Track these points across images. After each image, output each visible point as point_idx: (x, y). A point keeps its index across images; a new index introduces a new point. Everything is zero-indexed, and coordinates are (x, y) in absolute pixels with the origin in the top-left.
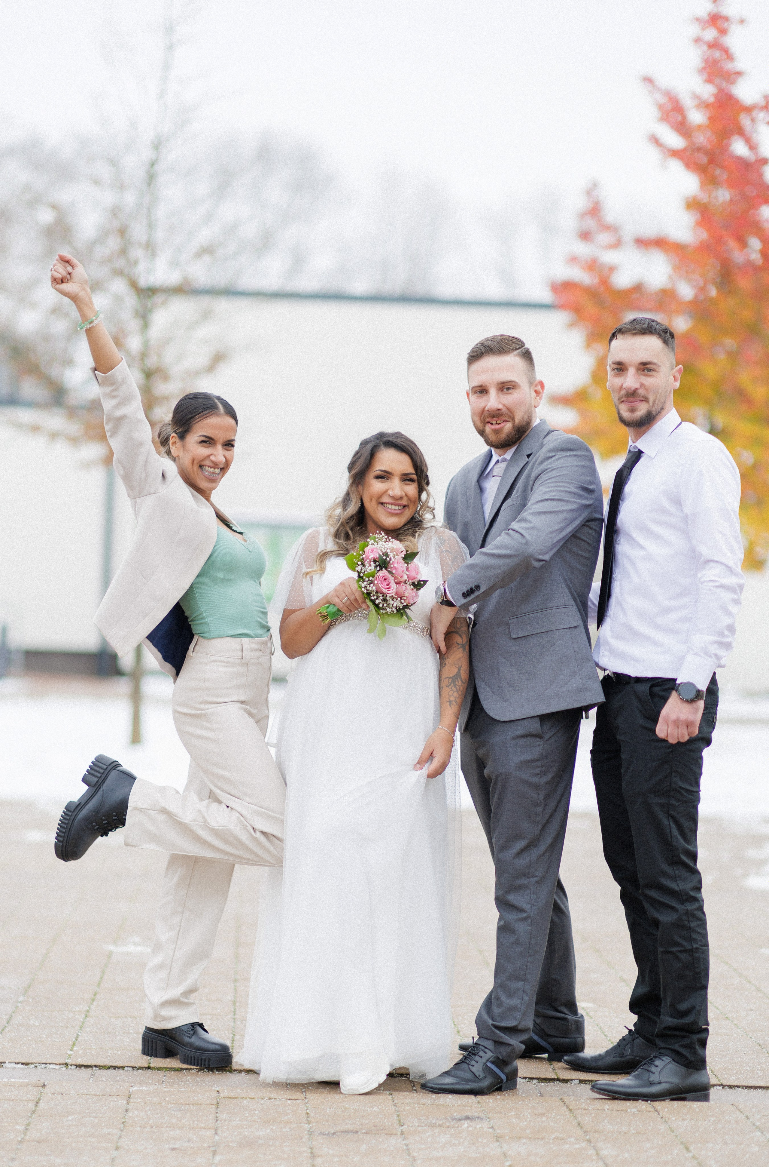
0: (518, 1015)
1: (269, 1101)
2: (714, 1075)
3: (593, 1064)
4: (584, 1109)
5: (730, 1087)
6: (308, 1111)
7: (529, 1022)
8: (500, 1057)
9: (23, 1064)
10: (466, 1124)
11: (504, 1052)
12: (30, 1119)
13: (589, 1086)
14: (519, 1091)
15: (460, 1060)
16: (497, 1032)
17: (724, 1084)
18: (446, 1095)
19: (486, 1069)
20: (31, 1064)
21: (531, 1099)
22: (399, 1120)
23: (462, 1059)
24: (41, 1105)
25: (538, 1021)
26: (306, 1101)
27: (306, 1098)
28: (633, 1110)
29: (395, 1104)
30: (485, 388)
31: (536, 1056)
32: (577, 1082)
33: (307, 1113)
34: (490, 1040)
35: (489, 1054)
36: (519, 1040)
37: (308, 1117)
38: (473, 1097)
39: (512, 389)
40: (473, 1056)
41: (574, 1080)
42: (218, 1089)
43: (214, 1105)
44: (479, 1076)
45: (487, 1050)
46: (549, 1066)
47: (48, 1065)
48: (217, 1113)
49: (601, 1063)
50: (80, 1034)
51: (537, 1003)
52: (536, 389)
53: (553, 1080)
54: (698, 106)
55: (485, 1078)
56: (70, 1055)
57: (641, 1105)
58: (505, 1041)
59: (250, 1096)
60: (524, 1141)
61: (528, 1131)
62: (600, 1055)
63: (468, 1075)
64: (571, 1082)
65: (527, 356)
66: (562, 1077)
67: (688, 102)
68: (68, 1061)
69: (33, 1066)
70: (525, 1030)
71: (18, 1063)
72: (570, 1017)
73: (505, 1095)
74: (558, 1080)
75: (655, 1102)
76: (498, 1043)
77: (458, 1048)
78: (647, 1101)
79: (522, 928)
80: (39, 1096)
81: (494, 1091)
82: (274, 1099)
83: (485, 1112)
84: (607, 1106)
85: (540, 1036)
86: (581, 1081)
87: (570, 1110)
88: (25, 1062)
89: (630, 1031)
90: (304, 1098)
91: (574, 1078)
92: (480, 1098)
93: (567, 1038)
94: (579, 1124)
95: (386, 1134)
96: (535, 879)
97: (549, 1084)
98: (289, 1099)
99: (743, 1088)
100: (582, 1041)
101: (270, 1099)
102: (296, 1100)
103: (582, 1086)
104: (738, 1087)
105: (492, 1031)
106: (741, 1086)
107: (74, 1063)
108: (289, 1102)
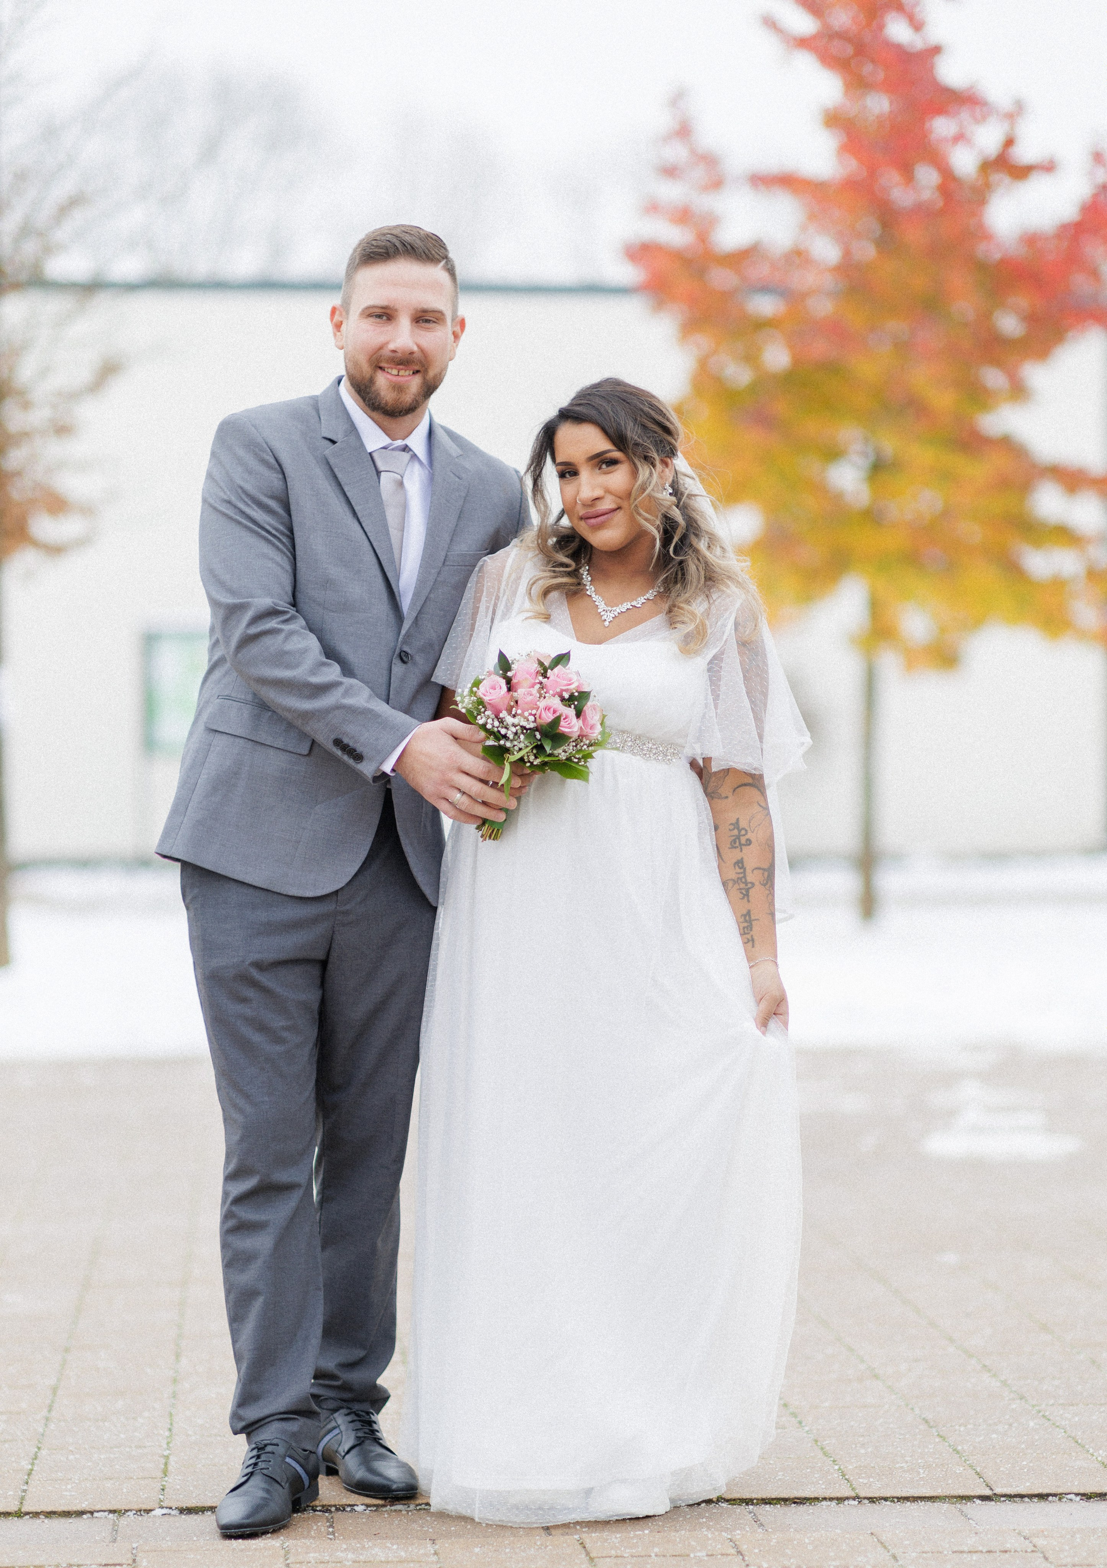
2: (846, 1479)
4: (617, 1557)
5: (872, 1500)
17: (862, 1495)
30: (390, 311)
39: (435, 322)
99: (892, 1501)
104: (886, 1499)
106: (890, 1498)
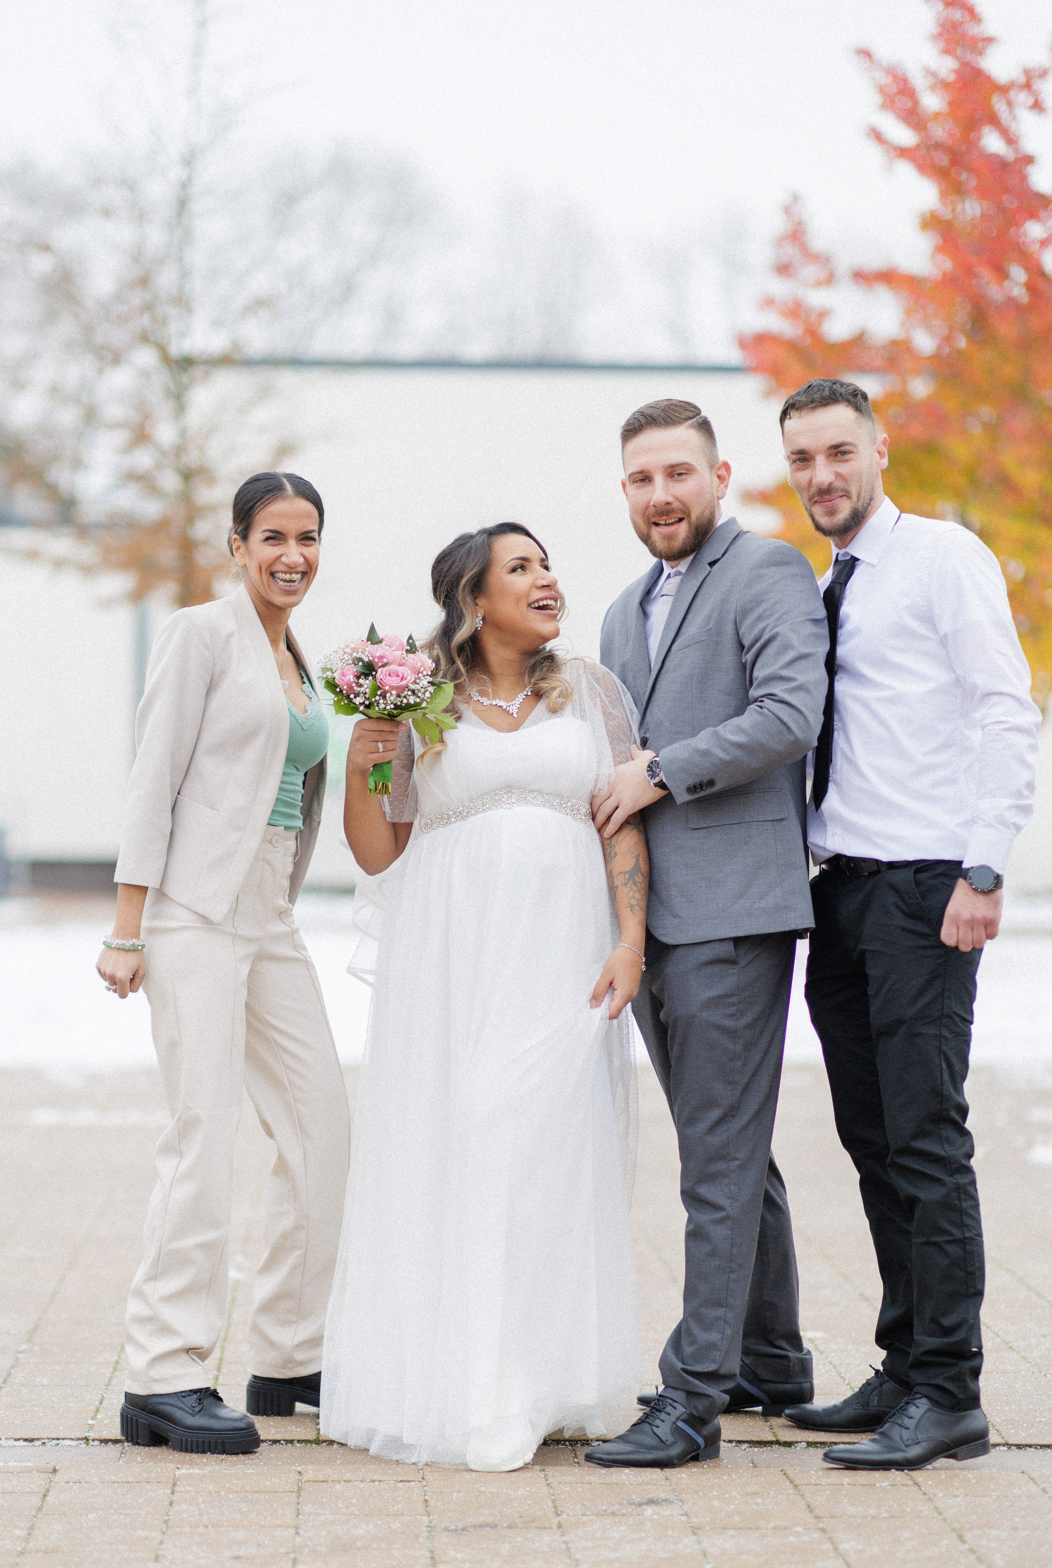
0: (718, 1355)
1: (372, 1484)
2: (996, 1430)
3: (826, 1420)
4: (816, 1485)
5: (1019, 1447)
6: (426, 1497)
7: (734, 1365)
8: (695, 1413)
9: (25, 1440)
10: (649, 1511)
11: (701, 1405)
12: (35, 1519)
13: (820, 1452)
14: (723, 1460)
15: (640, 1419)
16: (690, 1378)
17: (1011, 1442)
18: (621, 1469)
19: (677, 1430)
20: (38, 1439)
21: (741, 1472)
22: (555, 1507)
23: (642, 1417)
24: (50, 1498)
25: (748, 1361)
26: (424, 1483)
27: (423, 1478)
28: (884, 1484)
29: (548, 1485)
30: (647, 474)
31: (746, 1409)
32: (804, 1445)
33: (426, 1501)
34: (680, 1389)
35: (680, 1410)
36: (722, 1389)
37: (427, 1506)
38: (658, 1470)
39: (686, 474)
40: (658, 1413)
41: (800, 1442)
42: (299, 1469)
43: (294, 1492)
44: (667, 1441)
45: (675, 1404)
46: (765, 1423)
47: (61, 1440)
48: (299, 1503)
49: (836, 1418)
50: (105, 1395)
51: (746, 1335)
52: (720, 473)
53: (770, 1443)
54: (933, 88)
55: (674, 1443)
56: (91, 1427)
57: (896, 1476)
58: (700, 1391)
59: (345, 1478)
60: (731, 1532)
61: (737, 1519)
62: (835, 1406)
63: (649, 1440)
64: (796, 1445)
65: (705, 427)
66: (782, 1439)
67: (919, 82)
68: (89, 1434)
69: (39, 1443)
70: (730, 1377)
71: (18, 1440)
72: (793, 1354)
73: (703, 1467)
74: (778, 1443)
75: (914, 1472)
76: (691, 1394)
77: (636, 1401)
78: (903, 1470)
79: (719, 1233)
80: (48, 1486)
81: (687, 1462)
82: (380, 1481)
83: (676, 1492)
84: (847, 1480)
85: (750, 1382)
86: (810, 1444)
87: (796, 1486)
88: (28, 1438)
89: (877, 1371)
90: (420, 1479)
91: (799, 1440)
92: (668, 1472)
93: (790, 1383)
94: (809, 1506)
95: (538, 1528)
96: (737, 1163)
97: (764, 1449)
98: (401, 1481)
99: (1036, 1448)
100: (810, 1387)
101: (373, 1481)
102: (409, 1481)
103: (812, 1450)
104: (1030, 1446)
105: (683, 1377)
106: (1034, 1445)
107: (96, 1437)
108: (400, 1485)
